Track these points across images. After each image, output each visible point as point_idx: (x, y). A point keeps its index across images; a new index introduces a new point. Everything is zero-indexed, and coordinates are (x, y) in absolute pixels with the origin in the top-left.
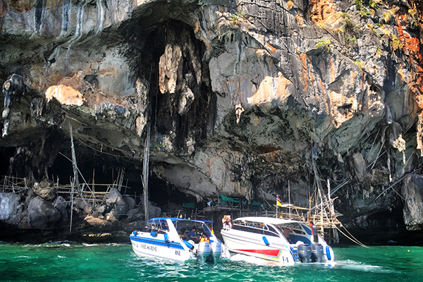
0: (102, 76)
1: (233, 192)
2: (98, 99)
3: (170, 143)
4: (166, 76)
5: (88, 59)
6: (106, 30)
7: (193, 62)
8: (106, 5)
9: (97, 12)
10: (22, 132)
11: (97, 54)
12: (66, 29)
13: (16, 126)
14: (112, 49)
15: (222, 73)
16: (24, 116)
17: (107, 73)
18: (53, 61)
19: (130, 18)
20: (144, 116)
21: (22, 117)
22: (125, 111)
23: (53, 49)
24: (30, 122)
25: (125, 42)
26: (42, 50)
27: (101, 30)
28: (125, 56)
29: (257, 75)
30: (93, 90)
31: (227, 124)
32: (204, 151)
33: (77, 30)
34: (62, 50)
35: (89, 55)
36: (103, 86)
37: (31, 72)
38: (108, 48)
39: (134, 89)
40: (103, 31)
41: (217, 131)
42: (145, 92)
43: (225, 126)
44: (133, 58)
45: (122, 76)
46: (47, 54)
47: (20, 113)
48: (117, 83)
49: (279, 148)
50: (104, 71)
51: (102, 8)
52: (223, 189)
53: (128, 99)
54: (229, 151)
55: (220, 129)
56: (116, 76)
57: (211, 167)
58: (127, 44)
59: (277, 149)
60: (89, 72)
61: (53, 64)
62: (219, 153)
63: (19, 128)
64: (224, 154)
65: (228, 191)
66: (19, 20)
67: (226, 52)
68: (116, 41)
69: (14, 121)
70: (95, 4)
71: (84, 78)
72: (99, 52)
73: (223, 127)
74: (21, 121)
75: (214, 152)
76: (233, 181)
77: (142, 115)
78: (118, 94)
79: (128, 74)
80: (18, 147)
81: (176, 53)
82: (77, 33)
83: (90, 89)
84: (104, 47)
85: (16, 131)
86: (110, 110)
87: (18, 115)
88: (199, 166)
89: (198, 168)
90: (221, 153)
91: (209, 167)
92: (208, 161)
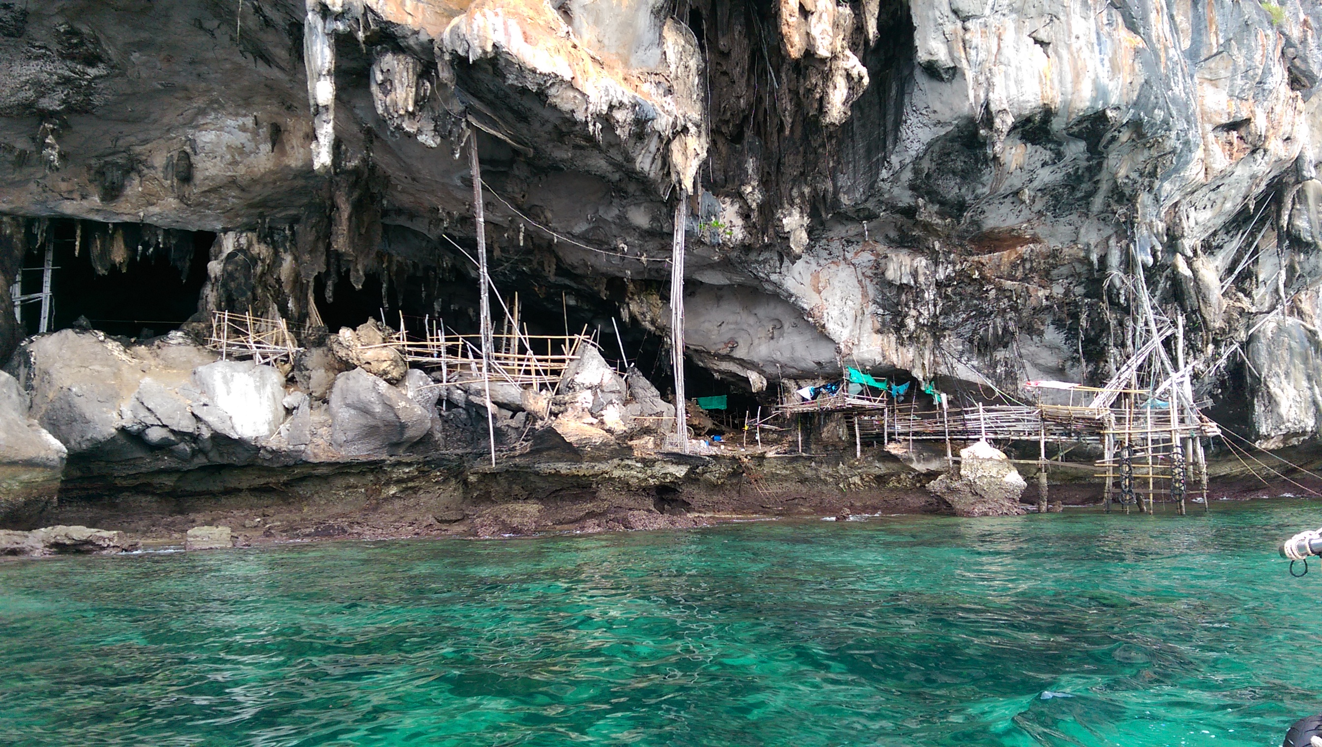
1: (879, 359)
3: (739, 222)
4: (801, 5)
10: (253, 182)
13: (235, 163)
15: (957, 5)
16: (264, 131)
20: (699, 135)
21: (255, 133)
22: (657, 112)
24: (283, 152)
31: (926, 165)
36: (587, 33)
39: (659, 52)
41: (886, 186)
42: (692, 64)
43: (918, 172)
47: (249, 122)
48: (625, 25)
49: (1035, 240)
52: (855, 352)
54: (882, 247)
55: (895, 181)
57: (825, 294)
59: (1026, 242)
62: (848, 256)
63: (241, 170)
64: (866, 257)
65: (867, 356)
69: (228, 147)
73: (907, 175)
74: (250, 146)
75: (838, 251)
76: (879, 332)
77: (693, 129)
78: (626, 63)
80: (225, 231)
85: (233, 182)
86: (623, 107)
87: (243, 129)
88: (792, 291)
89: (791, 295)
90: (856, 254)
91: (820, 292)
92: (816, 276)
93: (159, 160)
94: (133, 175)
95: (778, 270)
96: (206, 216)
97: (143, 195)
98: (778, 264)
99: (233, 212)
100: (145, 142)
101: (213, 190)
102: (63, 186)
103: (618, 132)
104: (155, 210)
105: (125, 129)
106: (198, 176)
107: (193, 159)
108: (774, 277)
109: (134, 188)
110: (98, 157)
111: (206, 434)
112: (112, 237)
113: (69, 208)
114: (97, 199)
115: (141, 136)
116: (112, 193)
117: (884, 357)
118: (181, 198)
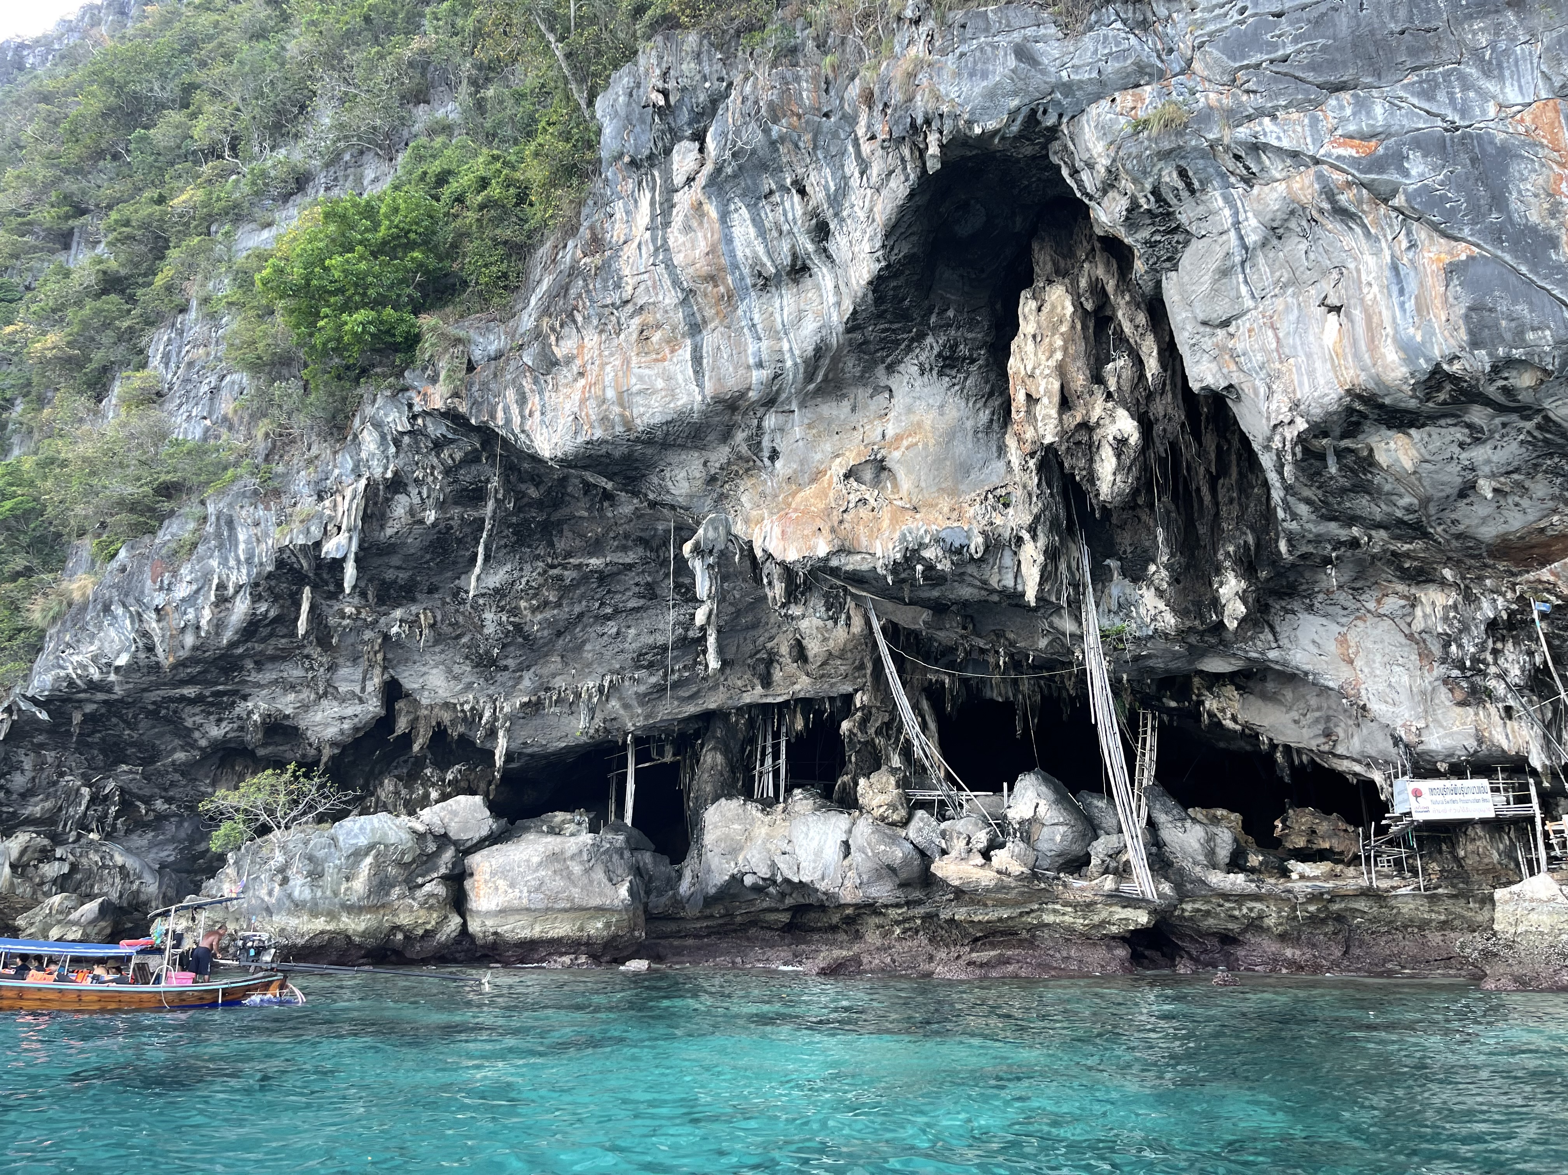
0: (896, 454)
1: (1472, 744)
2: (886, 523)
4: (1029, 396)
5: (854, 418)
6: (854, 324)
7: (1120, 314)
8: (829, 257)
9: (818, 287)
10: (843, 651)
11: (872, 397)
12: (760, 365)
13: (825, 640)
14: (901, 368)
15: (1201, 316)
17: (905, 443)
18: (774, 455)
19: (883, 264)
20: (1034, 538)
22: (969, 538)
23: (759, 427)
25: (920, 337)
26: (740, 436)
27: (841, 329)
28: (941, 374)
29: (1335, 275)
30: (872, 501)
31: (1307, 493)
32: (1310, 609)
33: (787, 356)
34: (782, 418)
35: (853, 409)
36: (906, 483)
37: (744, 499)
38: (891, 369)
39: (1001, 465)
40: (848, 331)
41: (1295, 526)
42: (1032, 463)
43: (1308, 501)
44: (969, 374)
45: (951, 435)
46: (755, 445)
48: (938, 462)
50: (898, 438)
51: (824, 270)
53: (986, 498)
54: (1401, 588)
55: (1294, 517)
56: (932, 442)
57: (1358, 663)
58: (930, 340)
60: (859, 454)
61: (778, 464)
62: (1371, 605)
63: (831, 643)
64: (1393, 604)
65: (1449, 742)
66: (660, 384)
67: (1194, 240)
68: (897, 343)
70: (805, 268)
71: (847, 476)
72: (877, 390)
75: (1351, 604)
76: (1462, 704)
77: (1026, 536)
78: (954, 492)
79: (969, 424)
80: (856, 691)
81: (1054, 307)
82: (789, 363)
83: (864, 501)
84: (881, 370)
86: (926, 546)
88: (1306, 667)
89: (1306, 674)
90: (1379, 601)
91: (1351, 662)
92: (1342, 640)
93: (784, 650)
94: (775, 664)
95: (1274, 645)
96: (835, 684)
97: (785, 678)
98: (1270, 637)
99: (850, 677)
100: (771, 638)
101: (825, 663)
102: (740, 683)
103: (939, 567)
104: (797, 687)
105: (755, 633)
106: (810, 654)
107: (805, 642)
108: (1272, 655)
109: (777, 675)
110: (751, 657)
111: (779, 879)
112: (795, 712)
113: (747, 699)
114: (759, 689)
115: (767, 635)
116: (767, 682)
117: (1480, 741)
118: (808, 675)
